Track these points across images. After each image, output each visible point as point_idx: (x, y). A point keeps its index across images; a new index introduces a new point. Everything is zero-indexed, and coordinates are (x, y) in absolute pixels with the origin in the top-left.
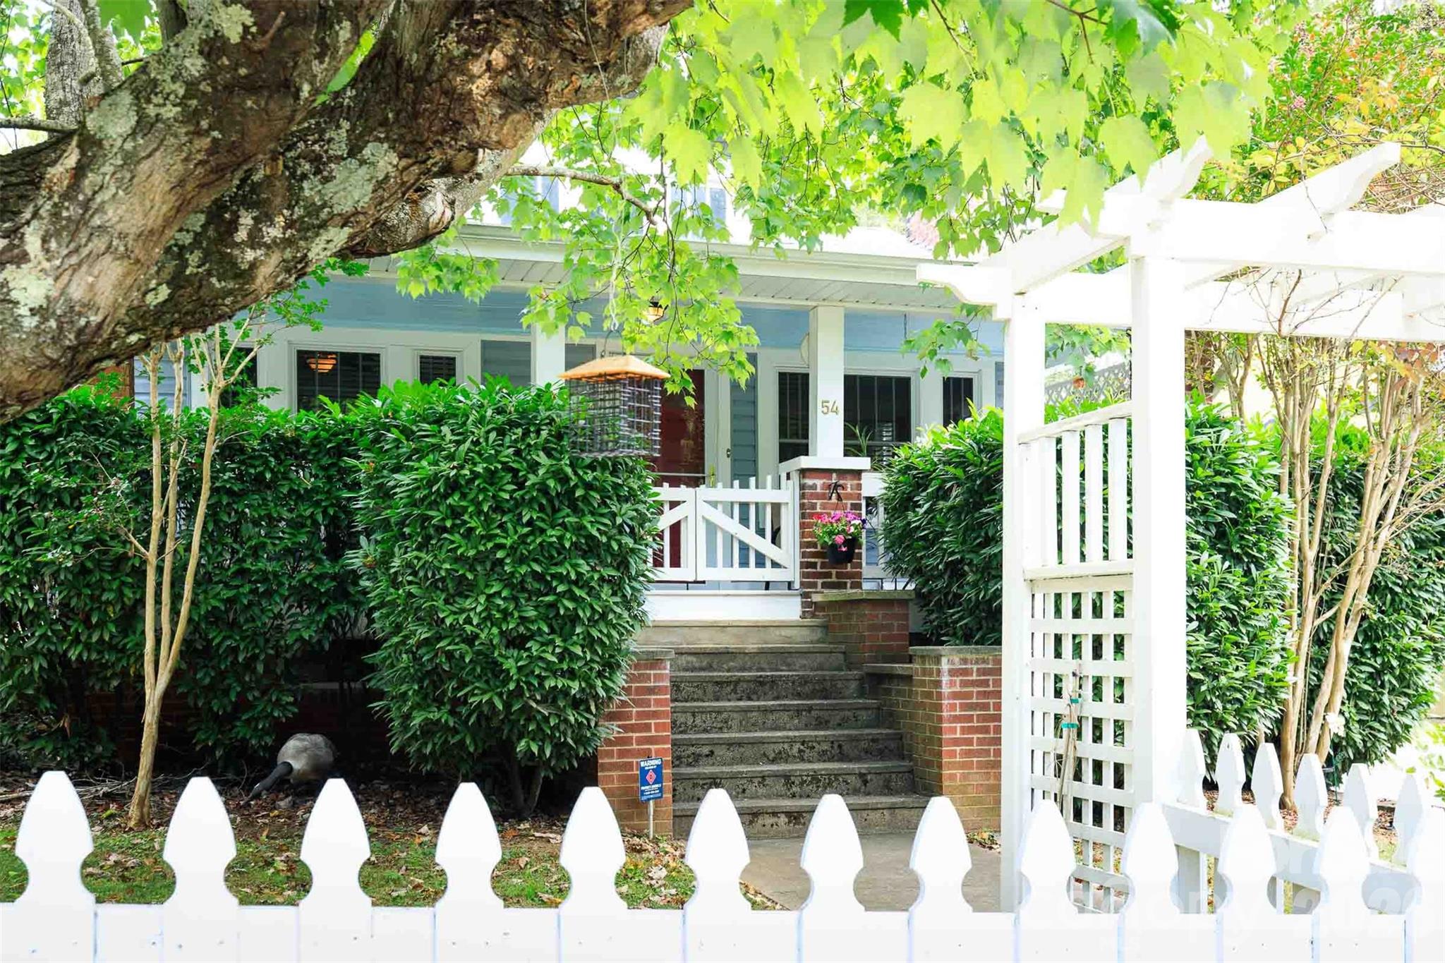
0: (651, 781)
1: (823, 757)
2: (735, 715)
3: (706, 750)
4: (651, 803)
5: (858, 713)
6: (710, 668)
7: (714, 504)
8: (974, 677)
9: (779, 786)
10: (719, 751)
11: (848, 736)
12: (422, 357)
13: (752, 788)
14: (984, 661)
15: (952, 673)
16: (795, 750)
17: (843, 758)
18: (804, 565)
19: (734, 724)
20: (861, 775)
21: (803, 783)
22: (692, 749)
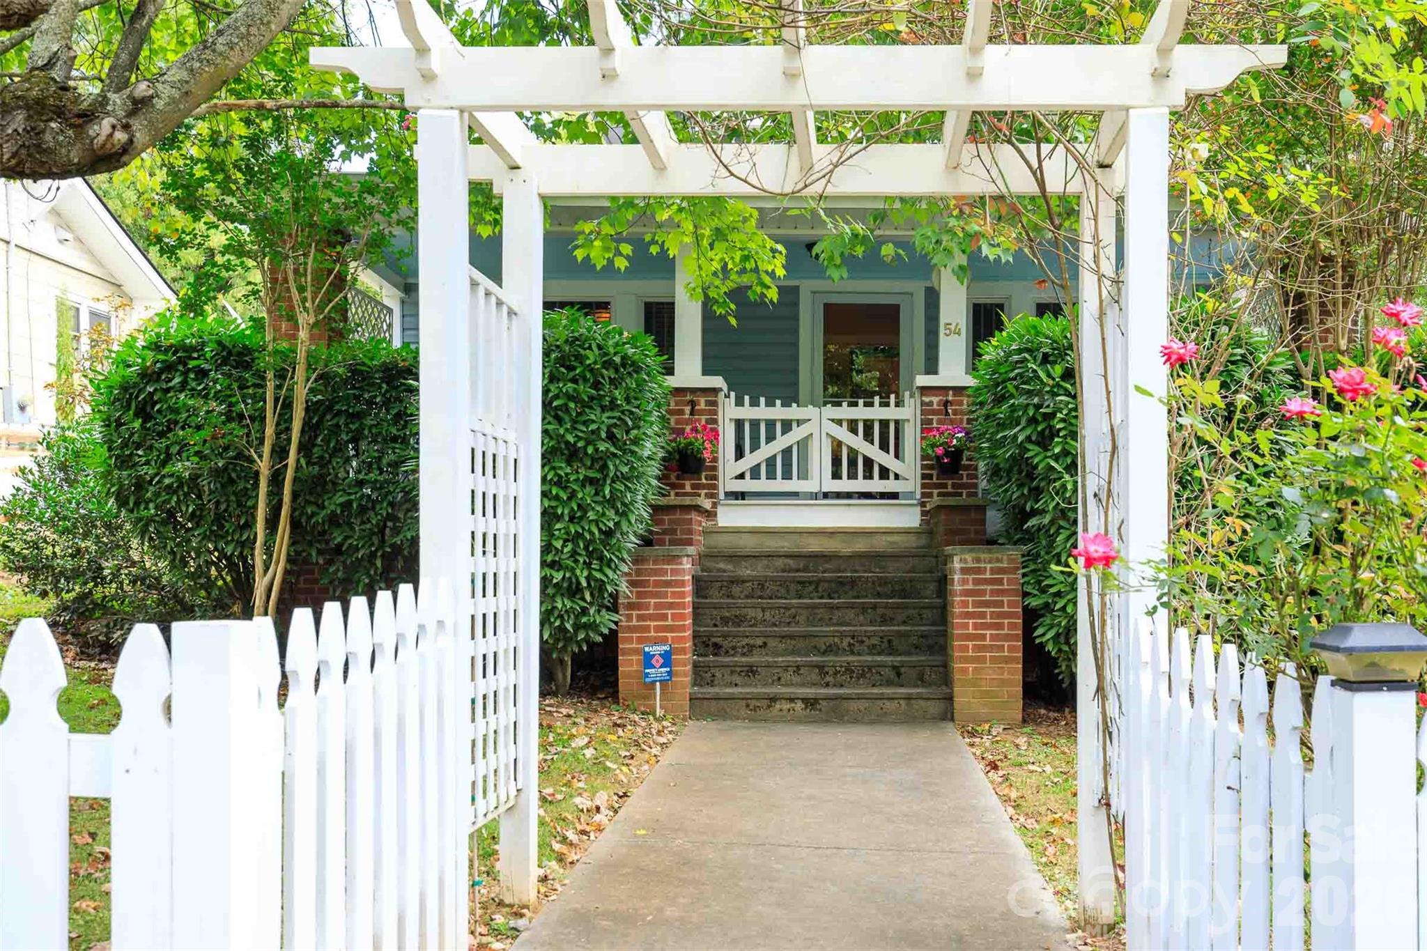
0: (657, 665)
1: (872, 650)
2: (800, 611)
3: (759, 642)
4: (658, 684)
5: (924, 611)
6: (806, 569)
7: (839, 422)
8: (988, 576)
9: (814, 675)
10: (772, 643)
11: (899, 631)
12: (646, 303)
13: (787, 677)
14: (998, 560)
15: (964, 571)
16: (845, 644)
17: (892, 651)
18: (924, 477)
19: (801, 619)
20: (894, 667)
21: (836, 673)
22: (746, 641)
